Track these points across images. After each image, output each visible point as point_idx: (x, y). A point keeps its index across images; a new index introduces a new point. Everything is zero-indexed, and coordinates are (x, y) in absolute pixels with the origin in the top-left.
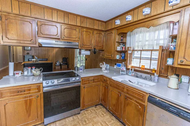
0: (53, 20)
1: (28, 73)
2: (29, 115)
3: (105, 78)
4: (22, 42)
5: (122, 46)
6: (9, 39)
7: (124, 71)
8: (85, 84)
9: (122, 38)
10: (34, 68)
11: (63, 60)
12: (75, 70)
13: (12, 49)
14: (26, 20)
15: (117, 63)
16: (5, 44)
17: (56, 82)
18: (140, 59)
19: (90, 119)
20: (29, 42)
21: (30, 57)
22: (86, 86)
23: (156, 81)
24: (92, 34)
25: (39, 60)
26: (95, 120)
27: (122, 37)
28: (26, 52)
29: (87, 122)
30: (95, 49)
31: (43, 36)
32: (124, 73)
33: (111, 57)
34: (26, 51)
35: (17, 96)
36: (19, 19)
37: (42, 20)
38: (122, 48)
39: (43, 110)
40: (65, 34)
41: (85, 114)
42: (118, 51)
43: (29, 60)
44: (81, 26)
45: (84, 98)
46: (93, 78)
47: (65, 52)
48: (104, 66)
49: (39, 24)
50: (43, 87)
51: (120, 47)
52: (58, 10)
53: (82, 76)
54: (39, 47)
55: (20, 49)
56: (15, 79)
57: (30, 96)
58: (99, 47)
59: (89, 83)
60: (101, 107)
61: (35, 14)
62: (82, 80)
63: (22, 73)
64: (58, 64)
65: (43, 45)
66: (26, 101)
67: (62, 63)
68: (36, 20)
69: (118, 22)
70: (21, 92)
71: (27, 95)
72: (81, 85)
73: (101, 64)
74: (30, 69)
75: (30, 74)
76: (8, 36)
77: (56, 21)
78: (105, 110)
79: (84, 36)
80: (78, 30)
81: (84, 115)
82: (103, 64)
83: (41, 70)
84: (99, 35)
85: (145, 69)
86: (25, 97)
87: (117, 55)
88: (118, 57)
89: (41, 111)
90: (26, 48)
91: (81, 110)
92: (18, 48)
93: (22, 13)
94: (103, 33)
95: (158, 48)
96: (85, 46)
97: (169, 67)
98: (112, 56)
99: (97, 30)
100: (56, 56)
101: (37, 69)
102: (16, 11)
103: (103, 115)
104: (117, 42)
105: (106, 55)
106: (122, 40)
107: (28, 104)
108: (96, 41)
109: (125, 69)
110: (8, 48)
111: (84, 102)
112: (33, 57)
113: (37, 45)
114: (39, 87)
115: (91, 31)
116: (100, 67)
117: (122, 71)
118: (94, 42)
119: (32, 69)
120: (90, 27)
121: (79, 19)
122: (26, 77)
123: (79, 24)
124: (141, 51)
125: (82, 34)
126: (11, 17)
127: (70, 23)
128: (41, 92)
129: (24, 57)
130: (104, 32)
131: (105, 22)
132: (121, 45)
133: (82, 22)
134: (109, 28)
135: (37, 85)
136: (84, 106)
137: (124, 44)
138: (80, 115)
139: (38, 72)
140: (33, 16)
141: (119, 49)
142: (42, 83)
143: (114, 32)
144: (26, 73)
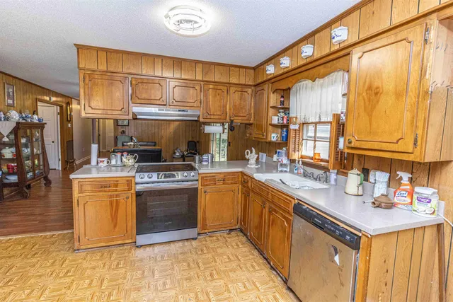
0: (156, 74)
1: (116, 161)
2: (115, 226)
3: (245, 177)
4: (109, 112)
5: (282, 114)
6: (92, 109)
7: (285, 165)
8: (207, 185)
9: (282, 99)
10: (125, 154)
11: (188, 146)
12: (195, 162)
13: (97, 123)
14: (116, 78)
15: (278, 150)
16: (88, 115)
17: (155, 177)
18: (315, 141)
19: (212, 248)
20: (120, 112)
21: (127, 139)
22: (208, 189)
23: (333, 182)
24: (226, 93)
25: (141, 145)
26: (219, 251)
27: (282, 97)
28: (121, 129)
29: (205, 252)
30: (232, 121)
31: (139, 101)
32: (285, 169)
33: (261, 136)
34: (120, 127)
35: (101, 194)
36: (106, 77)
37: (139, 77)
38: (283, 118)
39: (135, 221)
40: (176, 95)
41: (206, 241)
42: (274, 126)
43: (123, 145)
44: (204, 79)
45: (204, 212)
46: (222, 176)
47: (193, 128)
48: (252, 156)
49: (134, 82)
50: (136, 184)
51: (277, 117)
52: (163, 58)
53: (200, 171)
54: (134, 119)
55: (110, 123)
56: (99, 170)
57: (117, 196)
58: (240, 118)
59: (215, 184)
60: (240, 234)
61: (129, 68)
62: (202, 178)
63: (108, 162)
64: (177, 154)
65: (139, 117)
66: (111, 202)
67: (185, 153)
68: (130, 77)
69: (271, 70)
70: (105, 187)
71: (113, 193)
72: (200, 187)
73: (248, 152)
74: (119, 155)
75: (119, 163)
76: (92, 105)
77: (160, 75)
78: (244, 239)
79: (210, 97)
80: (198, 87)
81: (204, 243)
82: (251, 153)
83: (135, 158)
84: (242, 94)
85: (322, 160)
86: (111, 196)
87: (273, 132)
88: (274, 137)
89: (132, 222)
90: (120, 123)
91: (199, 234)
92: (107, 121)
93: (111, 69)
94: (250, 91)
95: (330, 119)
96: (212, 117)
97: (355, 156)
98: (263, 136)
99: (235, 84)
100: (174, 137)
101: (130, 156)
102: (103, 67)
103: (238, 245)
104: (272, 107)
105: (255, 134)
106: (282, 103)
107: (114, 207)
108: (235, 106)
109: (285, 161)
110: (90, 121)
111: (204, 219)
112: (131, 139)
113: (131, 117)
114: (129, 182)
115: (225, 89)
116: (246, 159)
117: (281, 165)
118: (230, 109)
119: (122, 155)
120: (221, 80)
121: (199, 68)
122: (113, 168)
123: (199, 77)
124: (316, 123)
125: (206, 95)
126: (96, 77)
127: (183, 77)
128: (133, 191)
129: (116, 139)
130: (253, 88)
131: (254, 69)
132: (280, 112)
133: (205, 73)
134: (260, 81)
135: (127, 179)
136: (204, 227)
137: (286, 110)
138: (196, 241)
139: (130, 161)
140: (125, 71)
141: (275, 120)
142: (134, 177)
143: (266, 86)
144: (113, 162)
